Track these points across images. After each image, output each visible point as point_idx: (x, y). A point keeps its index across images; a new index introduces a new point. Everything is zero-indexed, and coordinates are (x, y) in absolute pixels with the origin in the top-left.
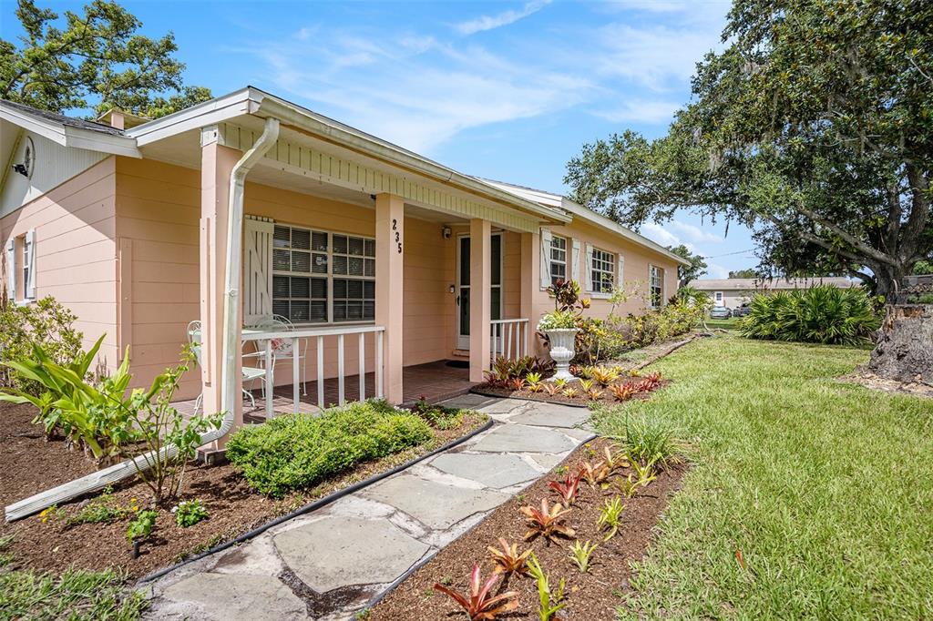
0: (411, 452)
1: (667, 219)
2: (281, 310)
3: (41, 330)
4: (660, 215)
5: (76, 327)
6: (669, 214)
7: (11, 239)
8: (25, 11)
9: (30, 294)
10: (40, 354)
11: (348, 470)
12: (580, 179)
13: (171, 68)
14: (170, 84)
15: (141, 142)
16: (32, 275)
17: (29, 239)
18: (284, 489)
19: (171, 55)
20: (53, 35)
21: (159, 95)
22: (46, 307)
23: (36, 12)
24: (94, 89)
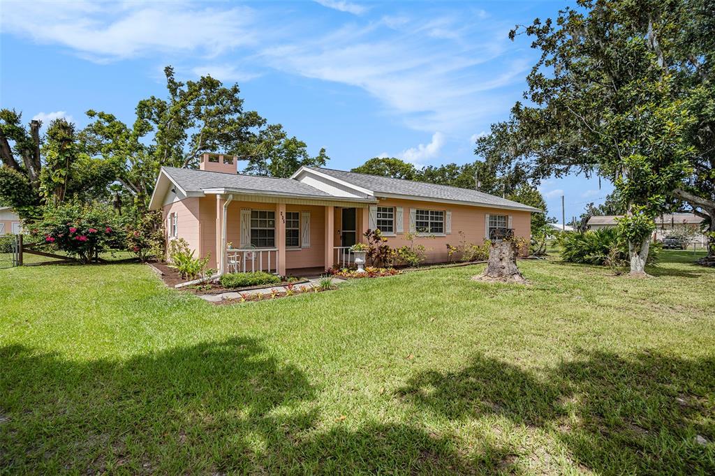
0: (269, 285)
1: (564, 174)
2: (255, 243)
3: (180, 248)
4: (558, 172)
5: (189, 247)
6: (566, 170)
7: (169, 214)
8: (171, 84)
9: (176, 235)
10: (180, 254)
11: (245, 286)
12: (486, 150)
13: (237, 102)
14: (236, 111)
15: (205, 192)
16: (176, 228)
17: (176, 215)
18: (229, 287)
19: (237, 95)
20: (182, 93)
21: (231, 117)
22: (181, 241)
23: (175, 84)
24: (200, 118)
